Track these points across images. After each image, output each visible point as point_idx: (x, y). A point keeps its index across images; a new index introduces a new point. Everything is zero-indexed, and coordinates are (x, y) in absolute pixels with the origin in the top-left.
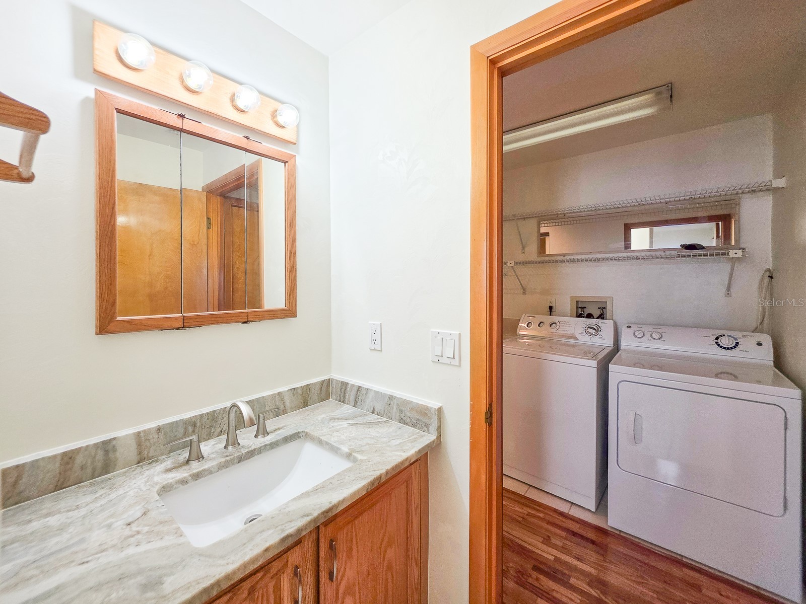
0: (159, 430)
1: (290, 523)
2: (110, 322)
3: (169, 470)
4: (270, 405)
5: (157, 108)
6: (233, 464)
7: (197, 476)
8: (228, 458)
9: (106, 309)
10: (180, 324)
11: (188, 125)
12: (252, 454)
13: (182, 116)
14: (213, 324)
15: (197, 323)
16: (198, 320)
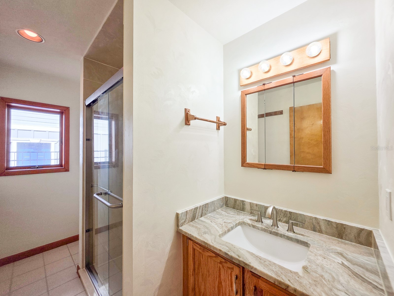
0: (256, 205)
1: (233, 252)
2: (244, 163)
3: (251, 219)
4: (308, 221)
5: (256, 86)
6: (267, 232)
7: (254, 227)
8: (266, 228)
9: (243, 159)
10: (263, 167)
11: (266, 87)
12: (276, 234)
13: (264, 84)
14: (276, 169)
15: (271, 168)
16: (270, 166)
